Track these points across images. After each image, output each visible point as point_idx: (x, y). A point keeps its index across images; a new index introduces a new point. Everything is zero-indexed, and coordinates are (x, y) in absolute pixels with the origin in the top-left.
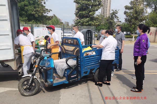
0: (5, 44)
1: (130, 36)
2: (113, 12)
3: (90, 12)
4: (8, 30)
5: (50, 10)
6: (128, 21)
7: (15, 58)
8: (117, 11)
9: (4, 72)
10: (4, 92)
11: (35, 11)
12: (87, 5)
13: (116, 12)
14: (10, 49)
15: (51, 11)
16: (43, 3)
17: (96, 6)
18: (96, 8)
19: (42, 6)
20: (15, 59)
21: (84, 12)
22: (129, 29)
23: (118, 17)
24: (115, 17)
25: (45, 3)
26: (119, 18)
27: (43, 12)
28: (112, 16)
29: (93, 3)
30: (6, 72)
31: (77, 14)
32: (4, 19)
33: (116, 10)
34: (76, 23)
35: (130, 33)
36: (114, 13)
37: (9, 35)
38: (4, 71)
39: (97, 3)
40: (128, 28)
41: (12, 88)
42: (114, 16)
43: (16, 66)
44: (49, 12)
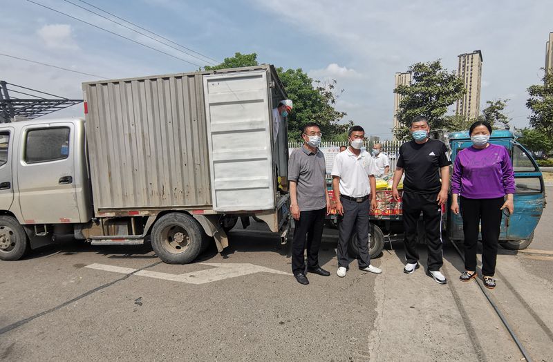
0: (259, 178)
1: (543, 161)
2: (492, 105)
3: (434, 107)
4: (265, 148)
5: (343, 114)
6: (539, 122)
7: (276, 207)
8: (502, 102)
9: (256, 231)
10: (253, 274)
11: (315, 118)
12: (426, 94)
13: (498, 105)
14: (268, 188)
15: (344, 116)
16: (330, 103)
17: (447, 94)
18: (448, 99)
19: (328, 107)
20: (275, 210)
21: (418, 110)
22: (539, 143)
23: (506, 116)
24: (497, 118)
25: (333, 102)
26: (507, 120)
27: (329, 118)
28: (488, 116)
29: (440, 88)
30: (258, 231)
31: (401, 116)
32: (260, 127)
33: (499, 102)
34: (399, 135)
35: (543, 153)
36: (492, 109)
37: (266, 159)
38: (257, 229)
39: (452, 88)
40: (535, 140)
41: (268, 267)
42: (493, 114)
43: (276, 224)
44: (342, 116)
